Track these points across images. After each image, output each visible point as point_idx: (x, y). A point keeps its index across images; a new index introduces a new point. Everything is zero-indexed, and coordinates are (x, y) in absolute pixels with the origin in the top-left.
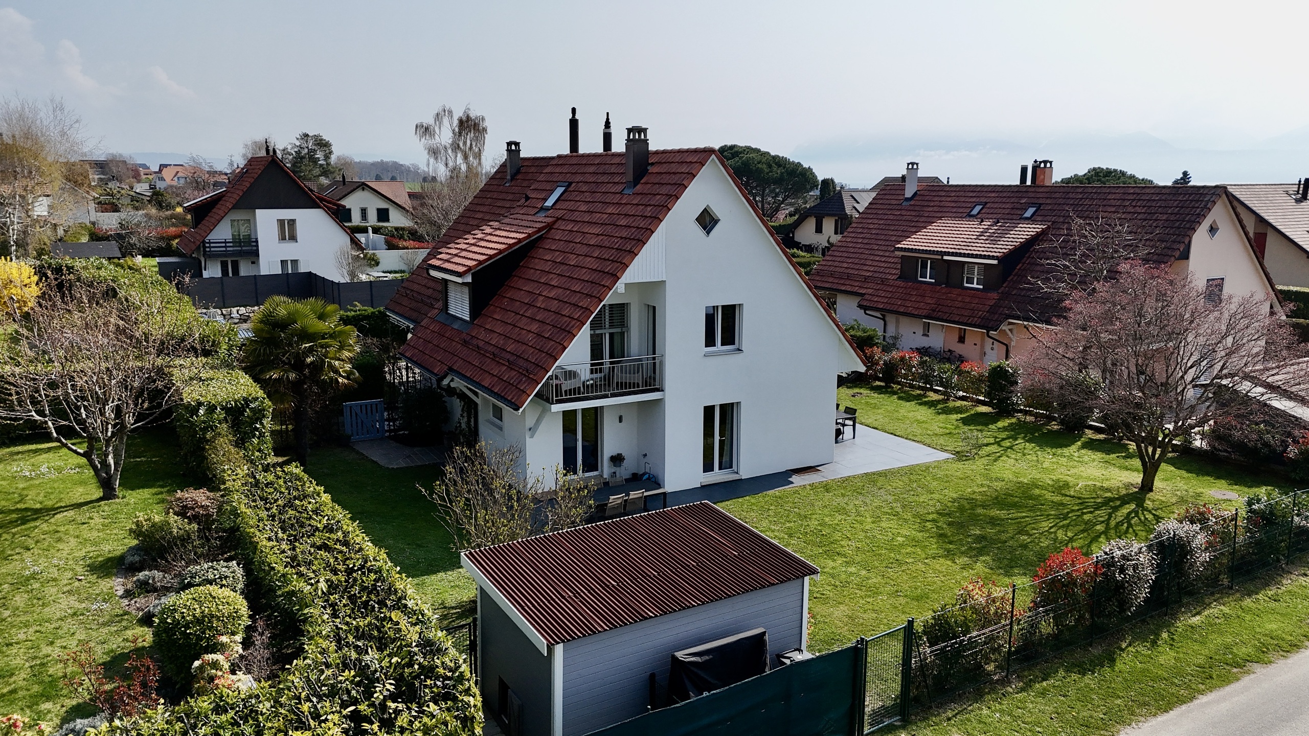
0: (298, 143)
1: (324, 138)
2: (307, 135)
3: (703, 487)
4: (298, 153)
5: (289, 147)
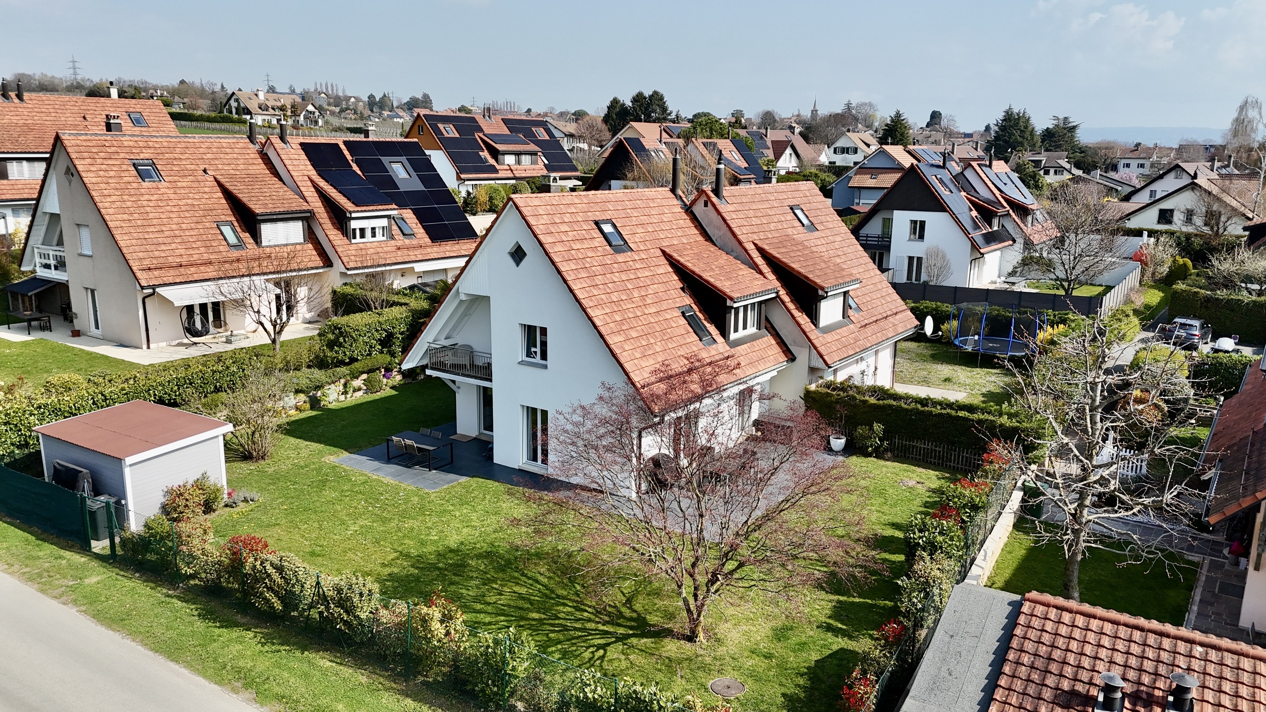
3: (519, 470)
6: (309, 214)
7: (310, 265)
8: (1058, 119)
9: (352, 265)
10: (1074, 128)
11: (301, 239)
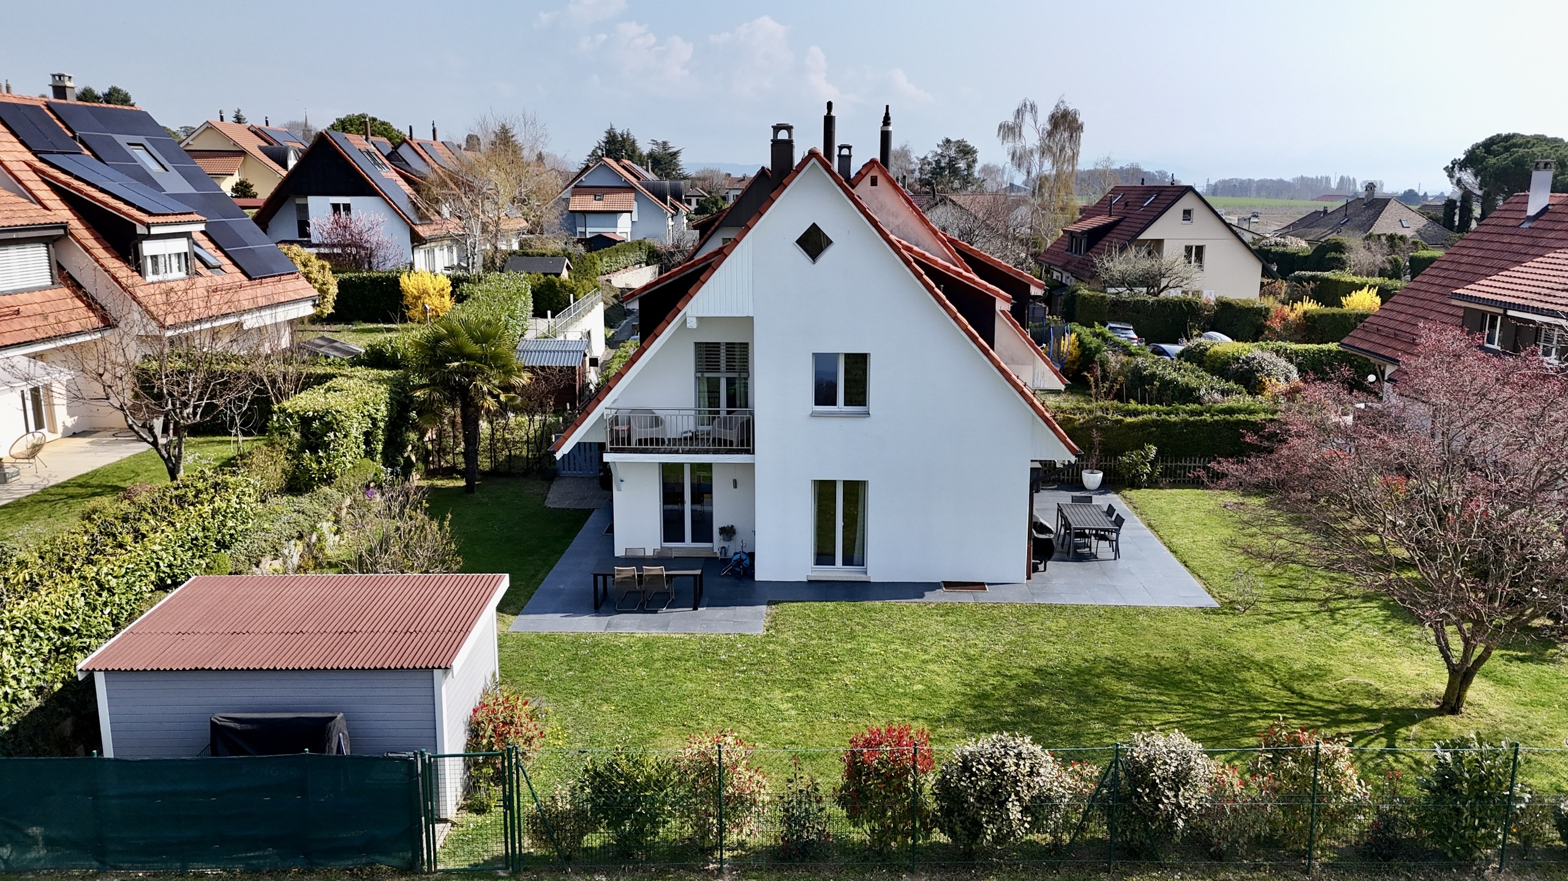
0: (939, 151)
1: (969, 143)
2: (948, 141)
3: (810, 582)
4: (938, 162)
5: (930, 156)
6: (61, 232)
7: (75, 327)
8: (657, 144)
9: (170, 320)
10: (675, 155)
11: (48, 281)
